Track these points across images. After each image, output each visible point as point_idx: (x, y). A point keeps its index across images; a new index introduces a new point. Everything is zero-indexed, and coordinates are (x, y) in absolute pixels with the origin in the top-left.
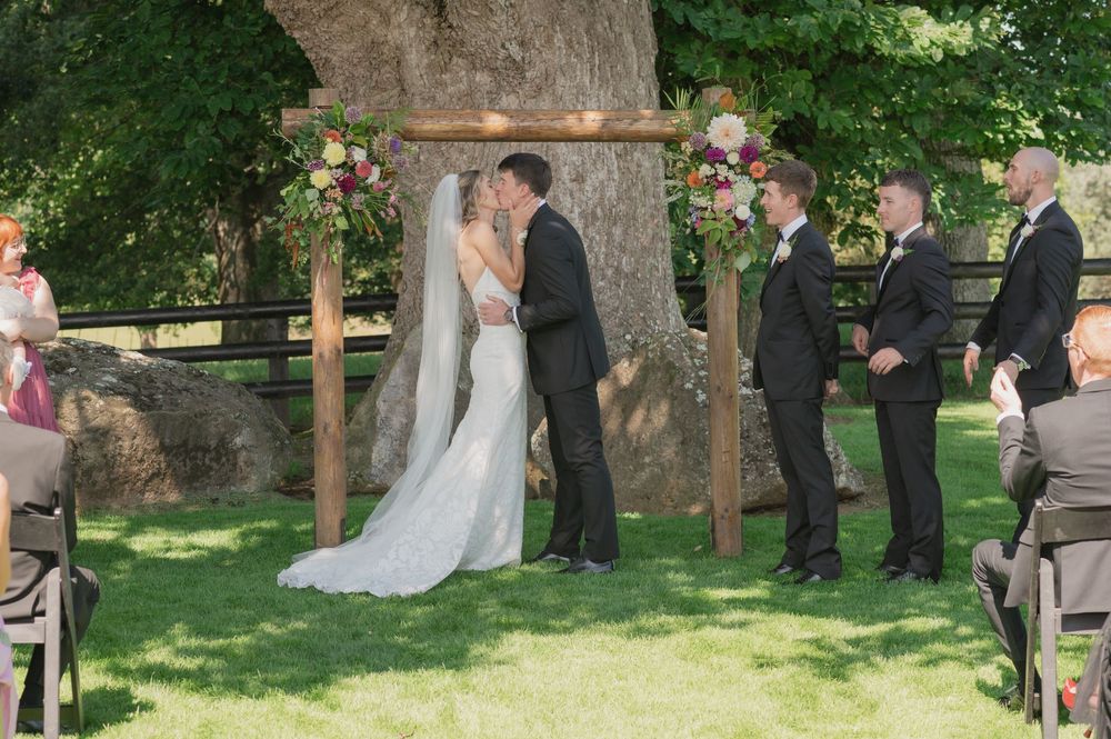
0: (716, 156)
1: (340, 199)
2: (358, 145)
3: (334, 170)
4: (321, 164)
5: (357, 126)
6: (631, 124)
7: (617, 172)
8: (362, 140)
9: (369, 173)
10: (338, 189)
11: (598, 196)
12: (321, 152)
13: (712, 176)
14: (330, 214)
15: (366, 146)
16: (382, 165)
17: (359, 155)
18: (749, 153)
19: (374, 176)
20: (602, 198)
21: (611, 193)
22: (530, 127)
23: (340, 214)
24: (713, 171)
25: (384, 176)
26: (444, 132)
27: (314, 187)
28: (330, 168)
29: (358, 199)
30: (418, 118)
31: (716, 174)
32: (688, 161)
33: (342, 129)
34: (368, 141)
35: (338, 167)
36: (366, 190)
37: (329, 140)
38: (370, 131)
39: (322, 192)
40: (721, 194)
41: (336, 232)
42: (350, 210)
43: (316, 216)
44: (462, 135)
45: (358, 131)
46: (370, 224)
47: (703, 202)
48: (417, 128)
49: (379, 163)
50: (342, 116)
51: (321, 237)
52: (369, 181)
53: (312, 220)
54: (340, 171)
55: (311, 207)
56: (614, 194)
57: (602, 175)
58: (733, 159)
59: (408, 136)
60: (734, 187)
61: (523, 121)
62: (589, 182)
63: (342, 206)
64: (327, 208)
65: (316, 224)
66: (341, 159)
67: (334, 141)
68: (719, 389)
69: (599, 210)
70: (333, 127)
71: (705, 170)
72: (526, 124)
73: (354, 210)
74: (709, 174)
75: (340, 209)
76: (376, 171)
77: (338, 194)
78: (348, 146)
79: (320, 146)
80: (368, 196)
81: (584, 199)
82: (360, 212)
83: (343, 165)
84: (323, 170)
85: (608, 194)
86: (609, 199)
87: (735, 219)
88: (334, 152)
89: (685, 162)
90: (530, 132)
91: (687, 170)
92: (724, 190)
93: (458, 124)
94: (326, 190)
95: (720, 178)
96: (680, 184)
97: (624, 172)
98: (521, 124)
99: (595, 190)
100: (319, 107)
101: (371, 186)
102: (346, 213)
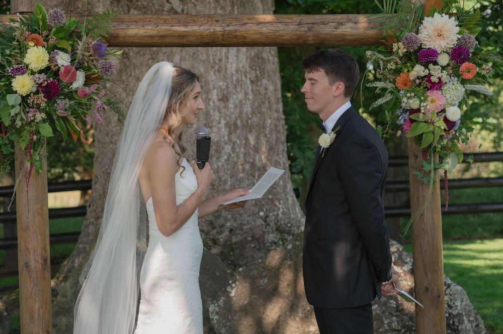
0: (427, 57)
1: (43, 105)
2: (63, 50)
3: (37, 75)
4: (23, 69)
5: (60, 29)
6: (336, 28)
7: (251, 94)
8: (66, 44)
9: (74, 78)
10: (42, 95)
11: (238, 111)
12: (23, 57)
13: (425, 76)
14: (33, 121)
15: (70, 49)
16: (87, 69)
17: (63, 60)
18: (459, 54)
19: (79, 82)
20: (241, 113)
21: (247, 109)
22: (236, 31)
23: (44, 121)
24: (427, 72)
25: (88, 81)
26: (150, 37)
27: (16, 92)
28: (33, 73)
29: (62, 105)
30: (122, 22)
31: (430, 75)
32: (399, 62)
33: (45, 33)
34: (72, 46)
35: (40, 72)
36: (70, 95)
37: (31, 44)
38: (74, 35)
39: (24, 99)
40: (433, 95)
41: (39, 140)
42: (55, 117)
43: (19, 123)
44: (167, 40)
45: (61, 35)
46: (75, 131)
47: (414, 103)
48: (122, 33)
49: (84, 69)
50: (44, 19)
51: (23, 145)
52: (75, 86)
53: (15, 128)
54: (43, 76)
55: (13, 112)
56: (250, 109)
57: (241, 96)
58: (444, 59)
59: (114, 42)
60: (444, 88)
61: (228, 25)
62: (232, 101)
63: (47, 113)
64: (30, 115)
65: (19, 131)
66: (44, 64)
67: (36, 45)
68: (427, 289)
69: (239, 122)
70: (35, 31)
71: (419, 70)
72: (232, 28)
73: (58, 117)
74: (423, 74)
75: (43, 115)
76: (81, 76)
77: (41, 100)
78: (52, 50)
79: (23, 50)
80: (72, 102)
81: (228, 113)
82: (65, 119)
83: (46, 71)
84: (26, 76)
85: (245, 110)
86: (246, 114)
87: (446, 120)
88: (36, 57)
89: (396, 63)
90: (236, 37)
91: (398, 72)
92: (435, 92)
93: (163, 29)
94: (28, 95)
95: (434, 79)
96: (390, 86)
97: (256, 93)
98: (227, 29)
99: (236, 107)
100: (21, 13)
101: (76, 92)
102: (50, 119)
